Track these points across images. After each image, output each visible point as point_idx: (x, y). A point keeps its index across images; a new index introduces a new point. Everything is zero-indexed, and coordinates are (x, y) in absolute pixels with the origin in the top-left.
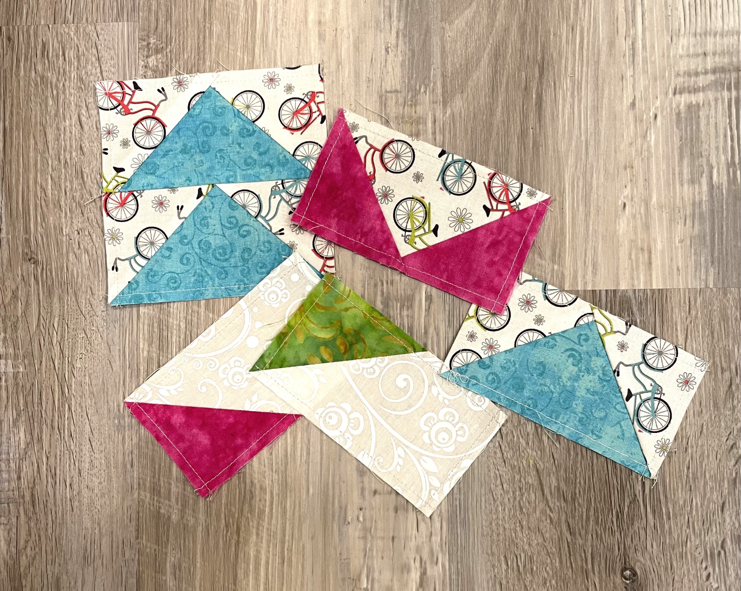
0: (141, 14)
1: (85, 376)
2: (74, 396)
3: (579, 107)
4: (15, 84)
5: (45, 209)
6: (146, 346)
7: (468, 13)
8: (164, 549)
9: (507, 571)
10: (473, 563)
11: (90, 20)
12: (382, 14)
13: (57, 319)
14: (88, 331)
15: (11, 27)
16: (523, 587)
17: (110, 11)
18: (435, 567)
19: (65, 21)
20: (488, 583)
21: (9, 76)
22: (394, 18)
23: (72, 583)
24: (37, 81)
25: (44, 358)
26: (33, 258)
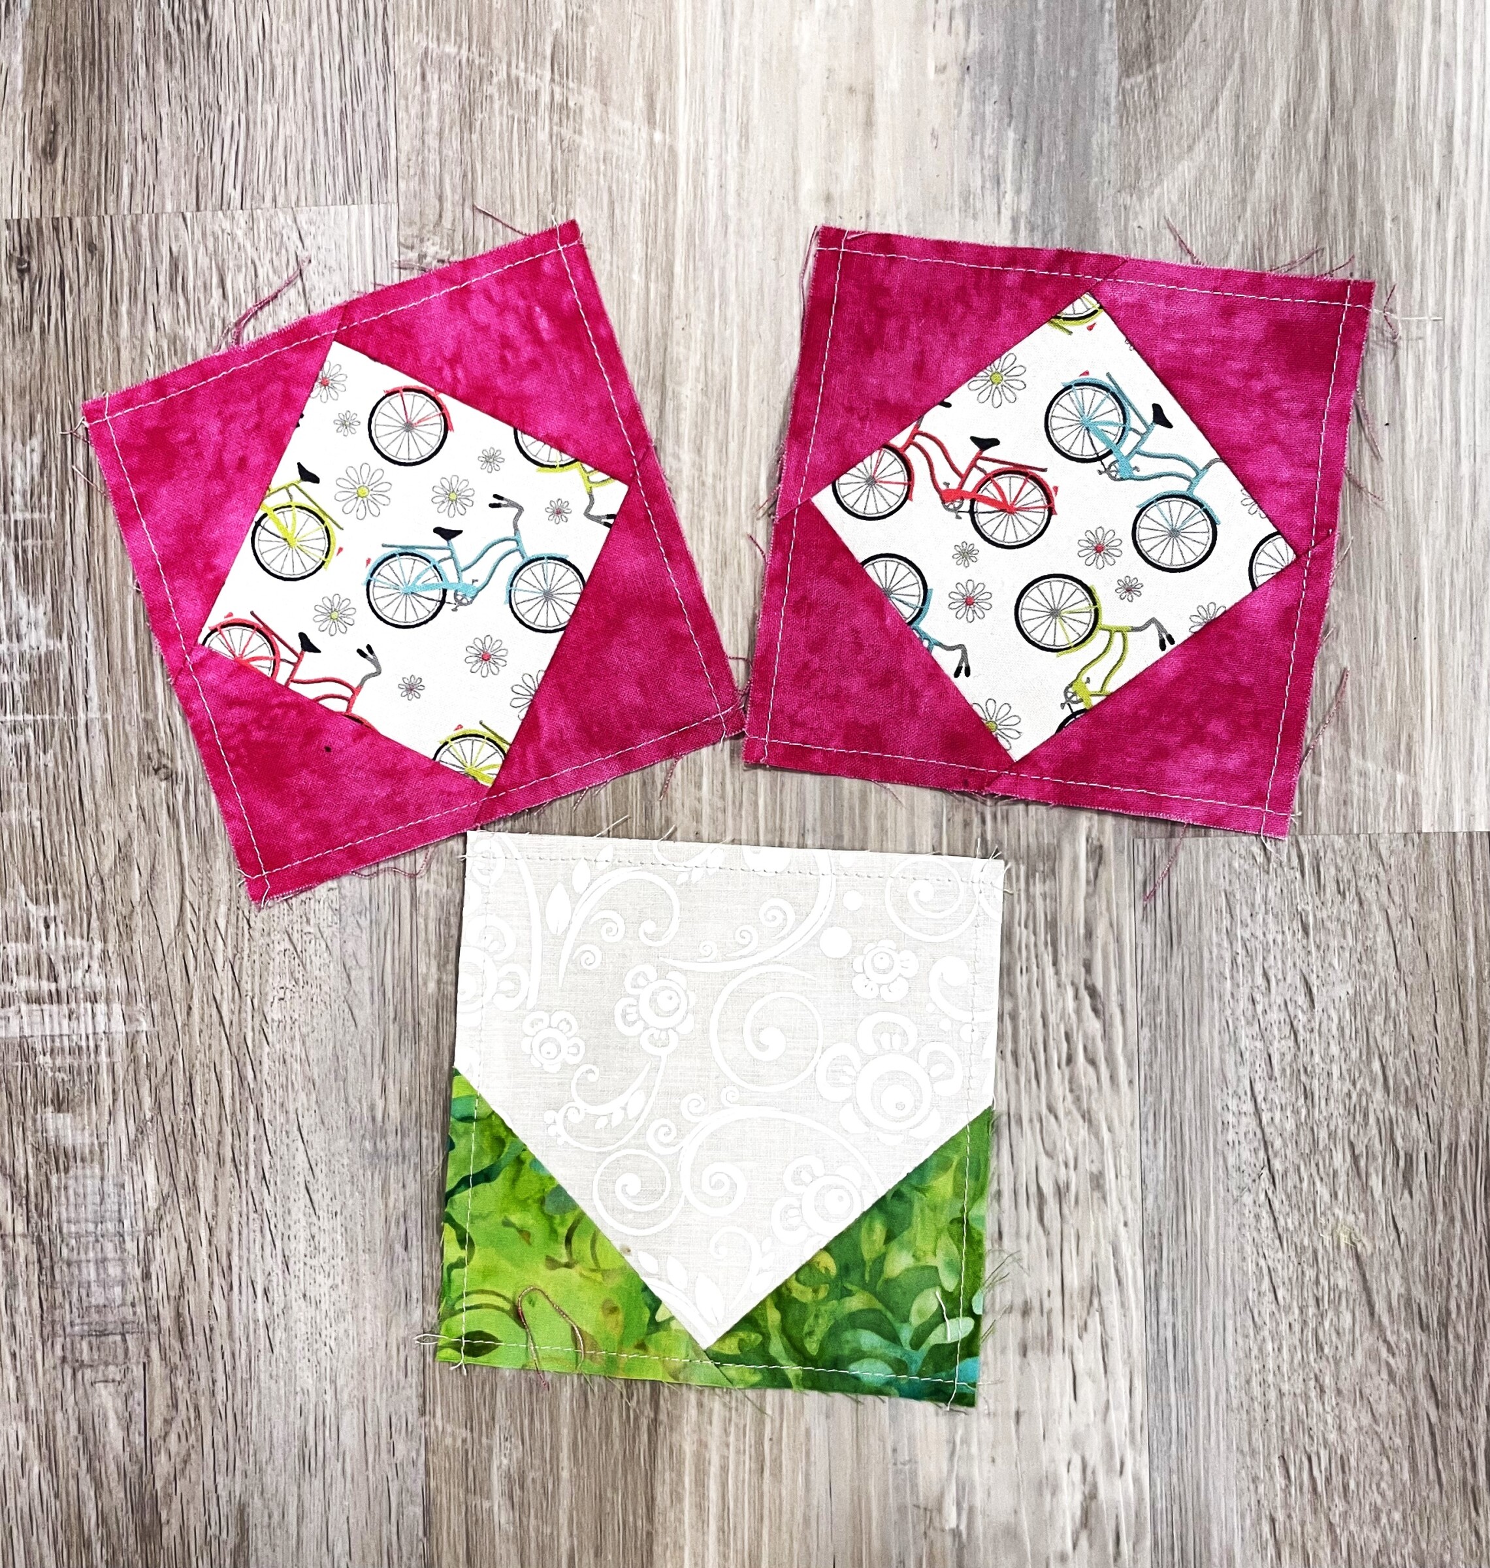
0: (402, 185)
1: (292, 1039)
2: (268, 1088)
3: (1455, 393)
4: (109, 355)
6: (434, 969)
7: (1186, 170)
8: (484, 1440)
9: (1286, 1490)
10: (1206, 1471)
11: (281, 200)
12: (979, 175)
13: (223, 908)
14: (296, 937)
15: (94, 219)
16: (1324, 1526)
17: (330, 179)
18: (1118, 1482)
19: (223, 204)
20: (1243, 1517)
21: (94, 337)
22: (1008, 186)
23: (276, 1517)
24: (160, 347)
25: (196, 1000)
26: (165, 766)
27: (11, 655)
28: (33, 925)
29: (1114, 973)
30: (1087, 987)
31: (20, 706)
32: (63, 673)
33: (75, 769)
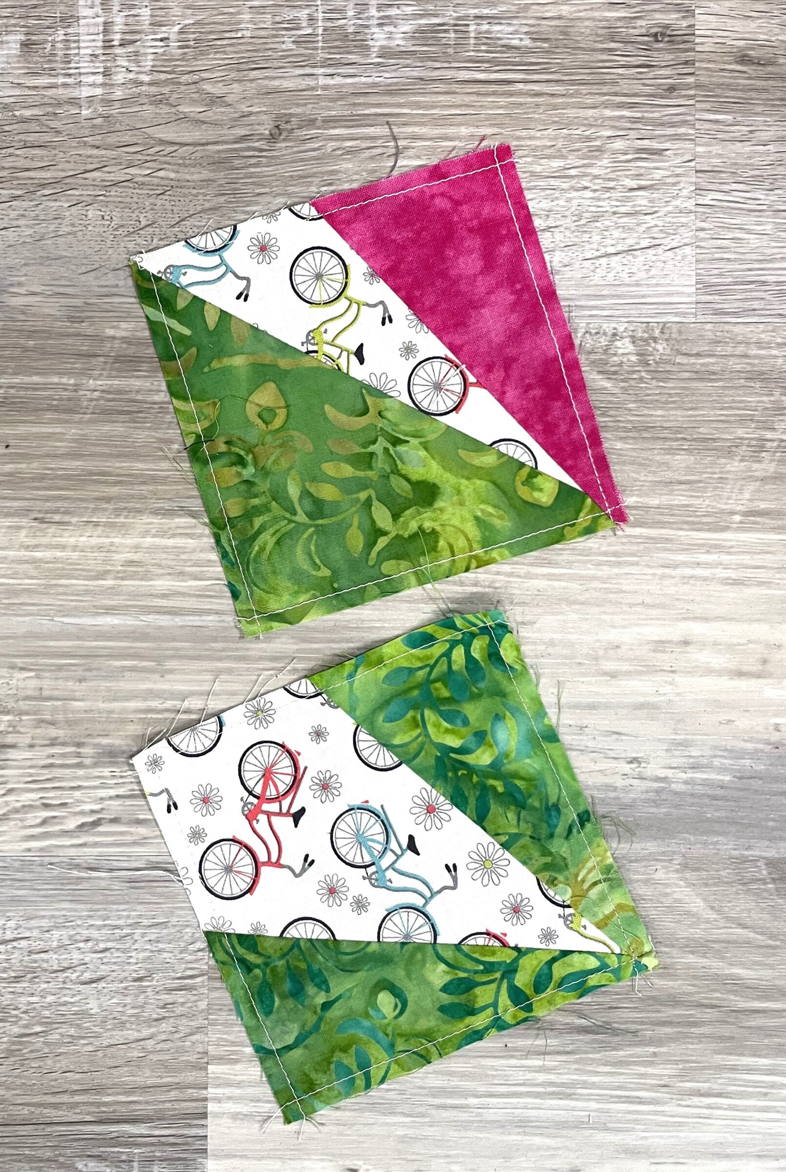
0: (709, 326)
1: (73, 225)
2: (37, 205)
3: (529, 1094)
4: (589, 101)
5: (367, 153)
7: (697, 905)
11: (702, 234)
12: (699, 753)
13: (173, 175)
14: (150, 230)
15: (692, 92)
17: (716, 272)
19: (699, 190)
21: (605, 89)
22: (690, 775)
24: (595, 139)
25: (103, 152)
26: (280, 134)
27: (368, 18)
28: (164, 29)
29: (110, 839)
30: (100, 819)
31: (329, 24)
32: (352, 58)
33: (280, 64)
